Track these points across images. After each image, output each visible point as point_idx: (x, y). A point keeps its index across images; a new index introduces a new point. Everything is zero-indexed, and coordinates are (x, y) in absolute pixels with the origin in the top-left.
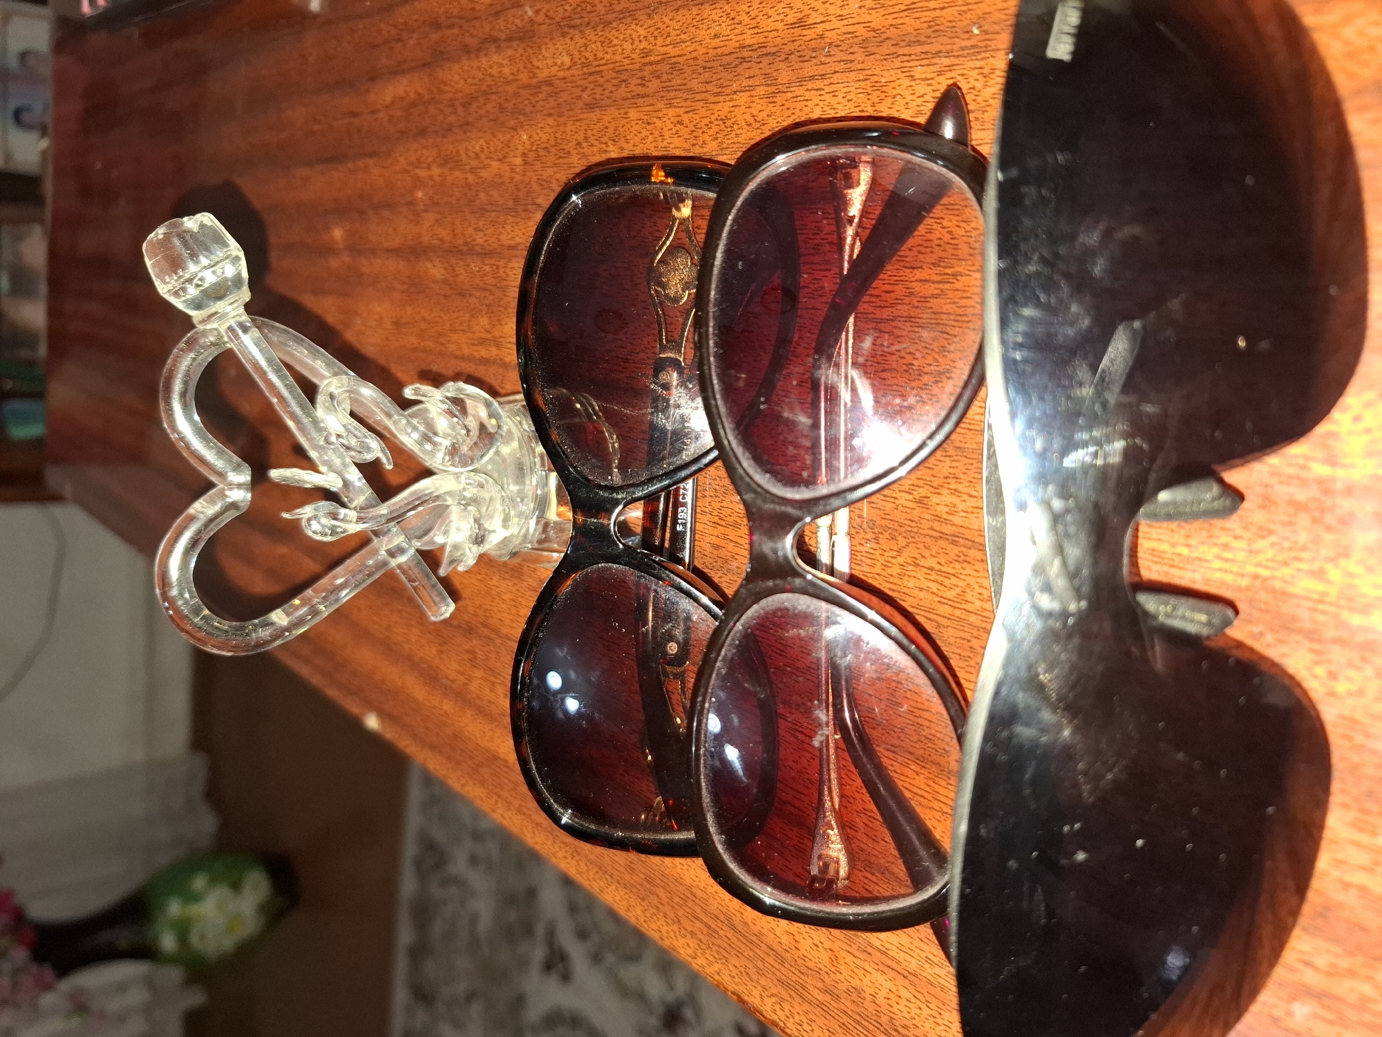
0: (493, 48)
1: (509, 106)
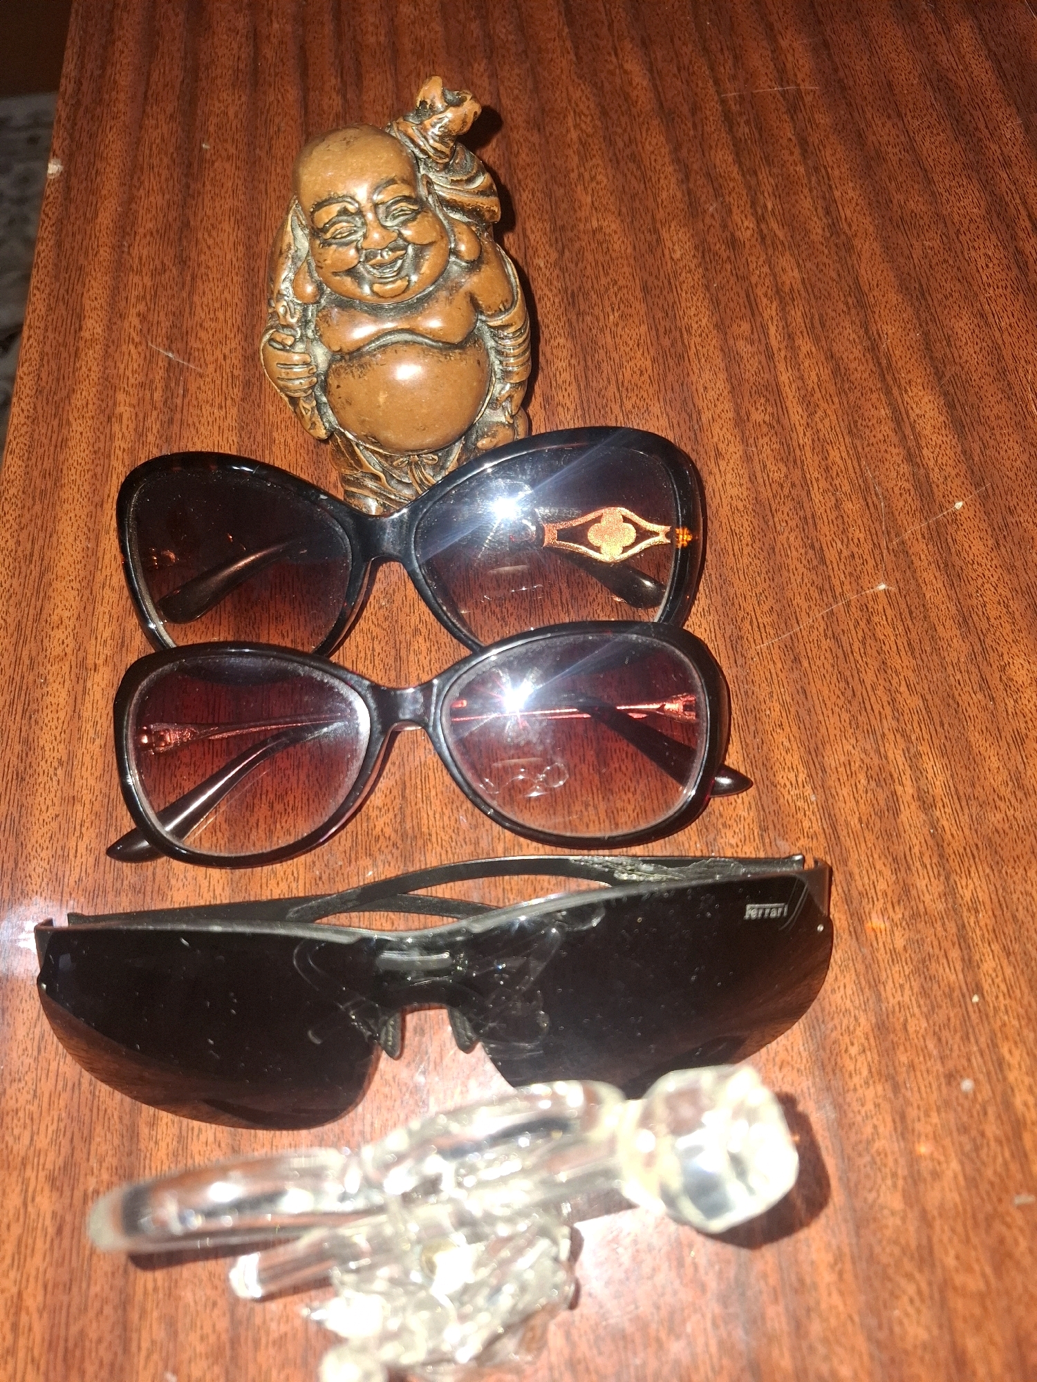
1: (637, 204)
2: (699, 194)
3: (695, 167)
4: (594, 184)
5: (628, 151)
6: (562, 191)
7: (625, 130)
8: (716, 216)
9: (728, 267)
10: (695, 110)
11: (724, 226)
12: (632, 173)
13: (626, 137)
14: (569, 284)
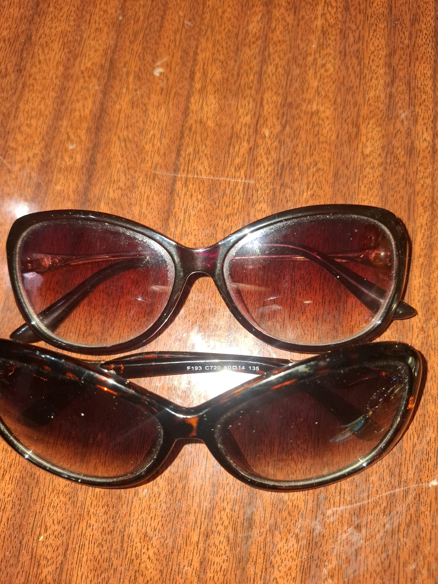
0: (388, 80)
1: (349, 97)
2: (397, 99)
3: (401, 74)
4: (322, 71)
5: (355, 47)
6: (298, 71)
7: (358, 28)
8: (406, 122)
9: (402, 171)
10: (415, 21)
11: (409, 134)
12: (353, 68)
13: (357, 35)
14: (282, 157)
